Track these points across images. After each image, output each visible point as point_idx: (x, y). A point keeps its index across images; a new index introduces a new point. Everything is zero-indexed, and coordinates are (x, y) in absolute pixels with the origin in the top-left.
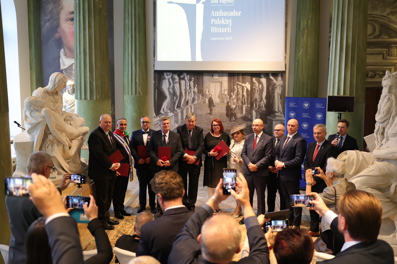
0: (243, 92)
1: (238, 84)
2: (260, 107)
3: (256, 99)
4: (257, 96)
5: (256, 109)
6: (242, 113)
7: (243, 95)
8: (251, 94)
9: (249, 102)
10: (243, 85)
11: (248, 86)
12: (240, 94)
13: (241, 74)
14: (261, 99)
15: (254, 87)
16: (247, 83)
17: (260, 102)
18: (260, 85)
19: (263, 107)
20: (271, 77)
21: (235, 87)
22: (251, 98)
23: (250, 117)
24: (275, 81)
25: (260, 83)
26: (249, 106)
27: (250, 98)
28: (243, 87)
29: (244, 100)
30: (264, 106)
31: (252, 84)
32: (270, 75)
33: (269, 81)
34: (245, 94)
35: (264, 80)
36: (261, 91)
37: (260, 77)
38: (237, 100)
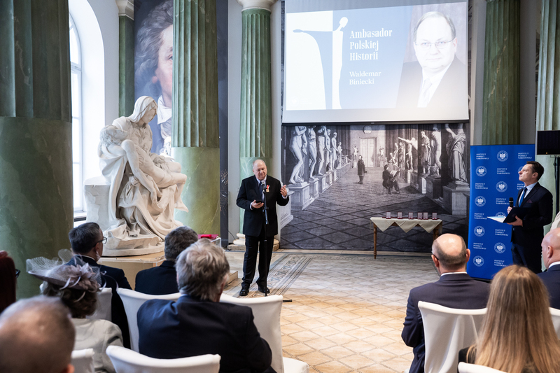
0: (407, 152)
1: (400, 141)
2: (432, 172)
3: (426, 162)
4: (427, 156)
5: (427, 175)
6: (406, 181)
7: (407, 157)
8: (419, 155)
9: (416, 165)
10: (408, 141)
11: (414, 142)
12: (402, 154)
13: (404, 126)
14: (434, 161)
15: (423, 145)
16: (413, 139)
17: (433, 165)
18: (432, 142)
19: (436, 172)
20: (449, 130)
21: (396, 144)
22: (419, 160)
23: (417, 187)
24: (454, 135)
25: (431, 138)
26: (416, 171)
27: (417, 160)
28: (407, 145)
29: (409, 162)
30: (438, 171)
31: (420, 139)
32: (447, 126)
33: (445, 136)
34: (410, 154)
35: (437, 134)
36: (434, 150)
37: (433, 130)
38: (399, 163)
